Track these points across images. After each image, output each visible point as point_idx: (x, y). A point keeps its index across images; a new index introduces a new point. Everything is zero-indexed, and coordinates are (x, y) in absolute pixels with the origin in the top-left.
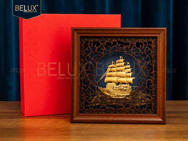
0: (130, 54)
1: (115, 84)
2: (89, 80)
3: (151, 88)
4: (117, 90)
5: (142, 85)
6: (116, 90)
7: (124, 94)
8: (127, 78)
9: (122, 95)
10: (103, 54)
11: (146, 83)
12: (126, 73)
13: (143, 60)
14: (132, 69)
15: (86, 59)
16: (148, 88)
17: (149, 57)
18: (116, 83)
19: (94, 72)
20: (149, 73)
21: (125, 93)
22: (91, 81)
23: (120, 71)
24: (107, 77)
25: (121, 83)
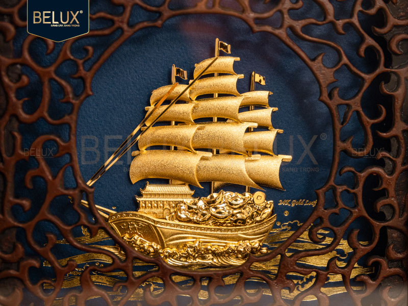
0: (277, 32)
1: (186, 189)
2: (43, 171)
3: (381, 217)
4: (197, 223)
5: (339, 199)
6: (190, 221)
7: (232, 245)
8: (253, 157)
9: (221, 249)
10: (125, 27)
11: (359, 191)
12: (248, 130)
13: (346, 65)
14: (276, 109)
15: (27, 55)
16: (366, 215)
17: (379, 48)
18: (192, 187)
19: (73, 126)
20: (375, 135)
21: (238, 239)
22: (54, 177)
23: (215, 119)
24: (145, 151)
25: (216, 184)
